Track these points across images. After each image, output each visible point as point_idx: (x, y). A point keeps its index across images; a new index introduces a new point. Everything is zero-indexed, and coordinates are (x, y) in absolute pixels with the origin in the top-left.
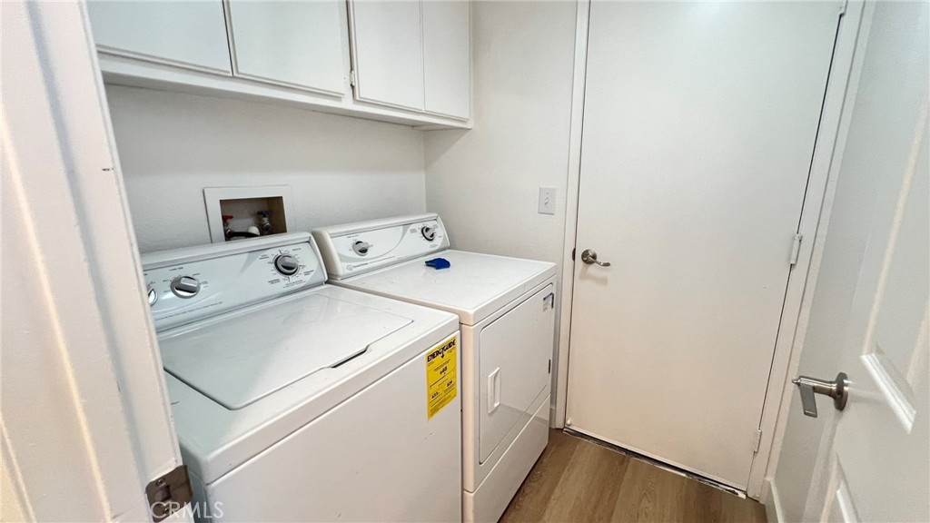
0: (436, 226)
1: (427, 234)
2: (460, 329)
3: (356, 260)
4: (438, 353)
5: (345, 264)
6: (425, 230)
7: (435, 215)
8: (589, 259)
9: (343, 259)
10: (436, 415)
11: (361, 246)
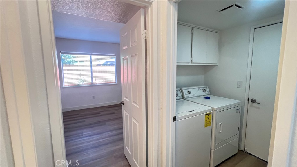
0: (206, 89)
1: (204, 91)
2: (213, 111)
3: (188, 95)
4: (208, 114)
5: (186, 96)
6: (203, 90)
7: (206, 86)
8: (253, 101)
9: (186, 94)
10: (206, 127)
11: (190, 92)
